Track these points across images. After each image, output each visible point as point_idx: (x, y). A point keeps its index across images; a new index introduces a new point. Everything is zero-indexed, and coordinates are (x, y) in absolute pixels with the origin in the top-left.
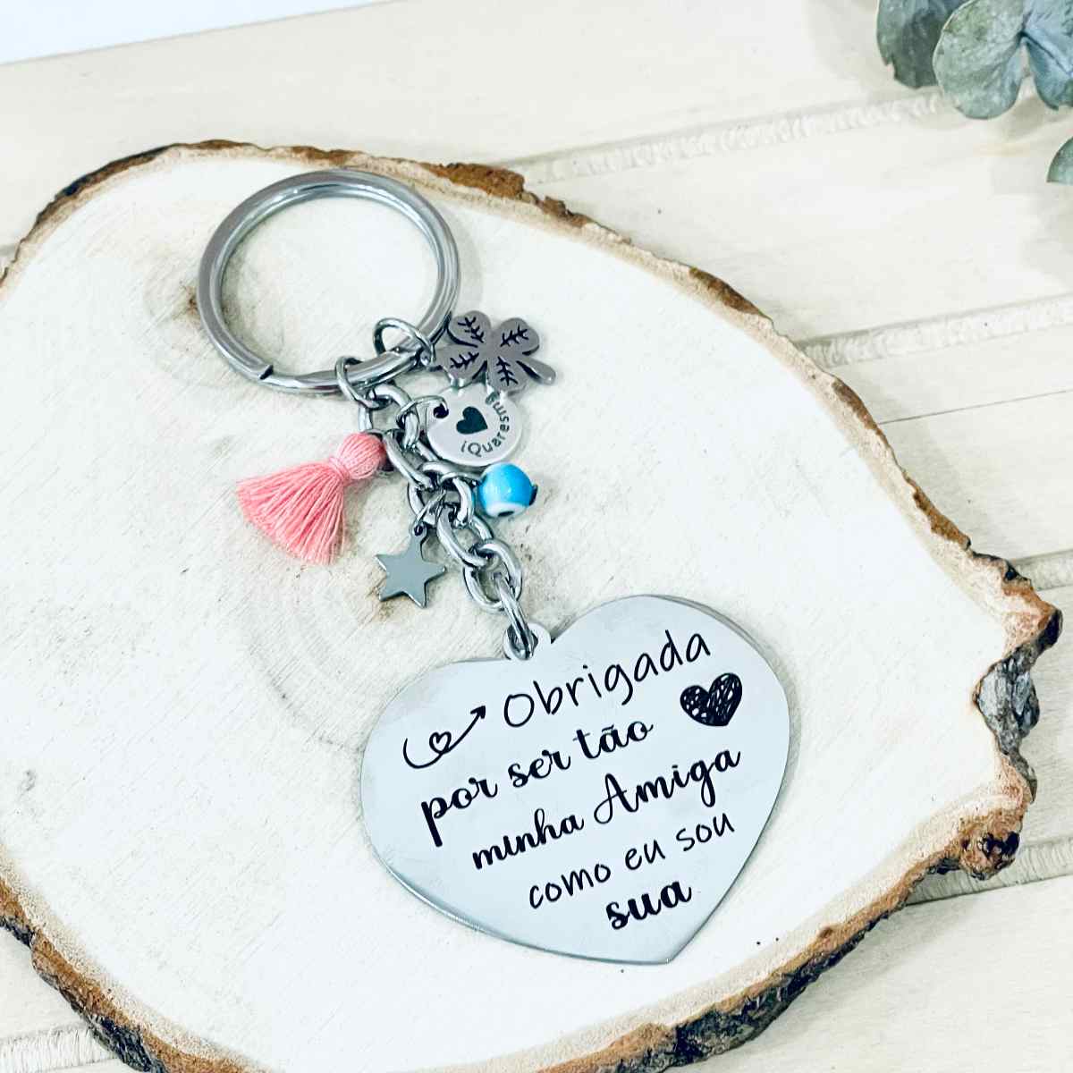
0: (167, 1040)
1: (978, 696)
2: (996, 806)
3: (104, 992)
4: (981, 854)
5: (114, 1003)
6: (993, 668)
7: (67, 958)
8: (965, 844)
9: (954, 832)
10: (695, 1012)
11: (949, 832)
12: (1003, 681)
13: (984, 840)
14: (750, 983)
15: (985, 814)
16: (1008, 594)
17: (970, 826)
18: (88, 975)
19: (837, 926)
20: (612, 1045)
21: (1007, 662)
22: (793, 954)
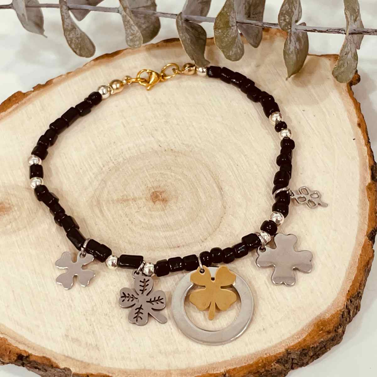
0: (297, 341)
3: (265, 356)
5: (272, 354)
7: (244, 365)
10: (369, 172)
14: (366, 153)
18: (255, 360)
19: (358, 122)
20: (369, 200)
22: (362, 137)
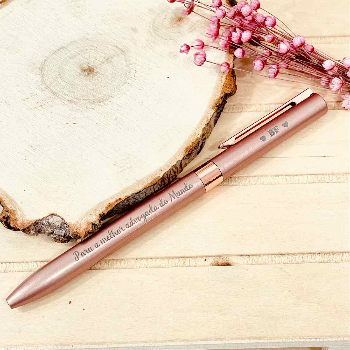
1: (54, 215)
2: (19, 219)
4: (4, 215)
6: (63, 219)
8: (7, 211)
9: (11, 209)
11: (11, 207)
12: (60, 223)
13: (8, 216)
15: (16, 217)
16: (87, 223)
17: (13, 213)
21: (65, 224)
